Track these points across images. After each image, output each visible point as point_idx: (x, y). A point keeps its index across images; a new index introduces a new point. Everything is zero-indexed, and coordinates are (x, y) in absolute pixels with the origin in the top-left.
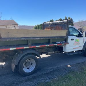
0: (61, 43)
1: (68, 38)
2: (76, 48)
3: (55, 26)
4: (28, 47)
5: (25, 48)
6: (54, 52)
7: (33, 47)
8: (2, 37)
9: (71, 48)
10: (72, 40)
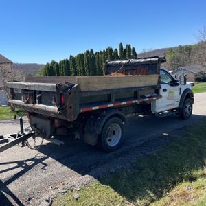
0: (151, 97)
1: (160, 88)
2: (171, 105)
3: (134, 68)
4: (112, 105)
5: (109, 106)
6: (134, 114)
7: (118, 104)
8: (82, 90)
9: (163, 104)
10: (165, 90)
